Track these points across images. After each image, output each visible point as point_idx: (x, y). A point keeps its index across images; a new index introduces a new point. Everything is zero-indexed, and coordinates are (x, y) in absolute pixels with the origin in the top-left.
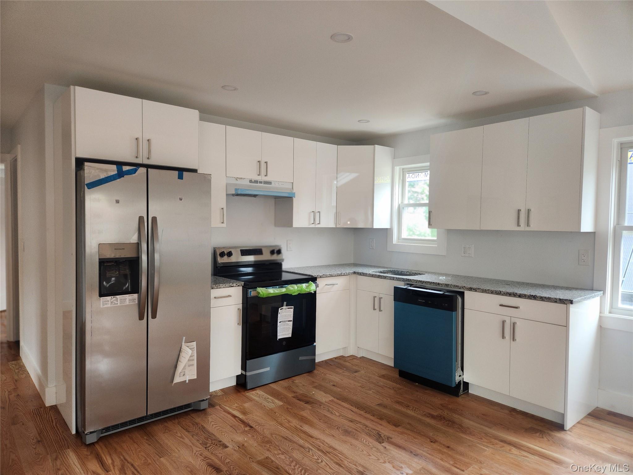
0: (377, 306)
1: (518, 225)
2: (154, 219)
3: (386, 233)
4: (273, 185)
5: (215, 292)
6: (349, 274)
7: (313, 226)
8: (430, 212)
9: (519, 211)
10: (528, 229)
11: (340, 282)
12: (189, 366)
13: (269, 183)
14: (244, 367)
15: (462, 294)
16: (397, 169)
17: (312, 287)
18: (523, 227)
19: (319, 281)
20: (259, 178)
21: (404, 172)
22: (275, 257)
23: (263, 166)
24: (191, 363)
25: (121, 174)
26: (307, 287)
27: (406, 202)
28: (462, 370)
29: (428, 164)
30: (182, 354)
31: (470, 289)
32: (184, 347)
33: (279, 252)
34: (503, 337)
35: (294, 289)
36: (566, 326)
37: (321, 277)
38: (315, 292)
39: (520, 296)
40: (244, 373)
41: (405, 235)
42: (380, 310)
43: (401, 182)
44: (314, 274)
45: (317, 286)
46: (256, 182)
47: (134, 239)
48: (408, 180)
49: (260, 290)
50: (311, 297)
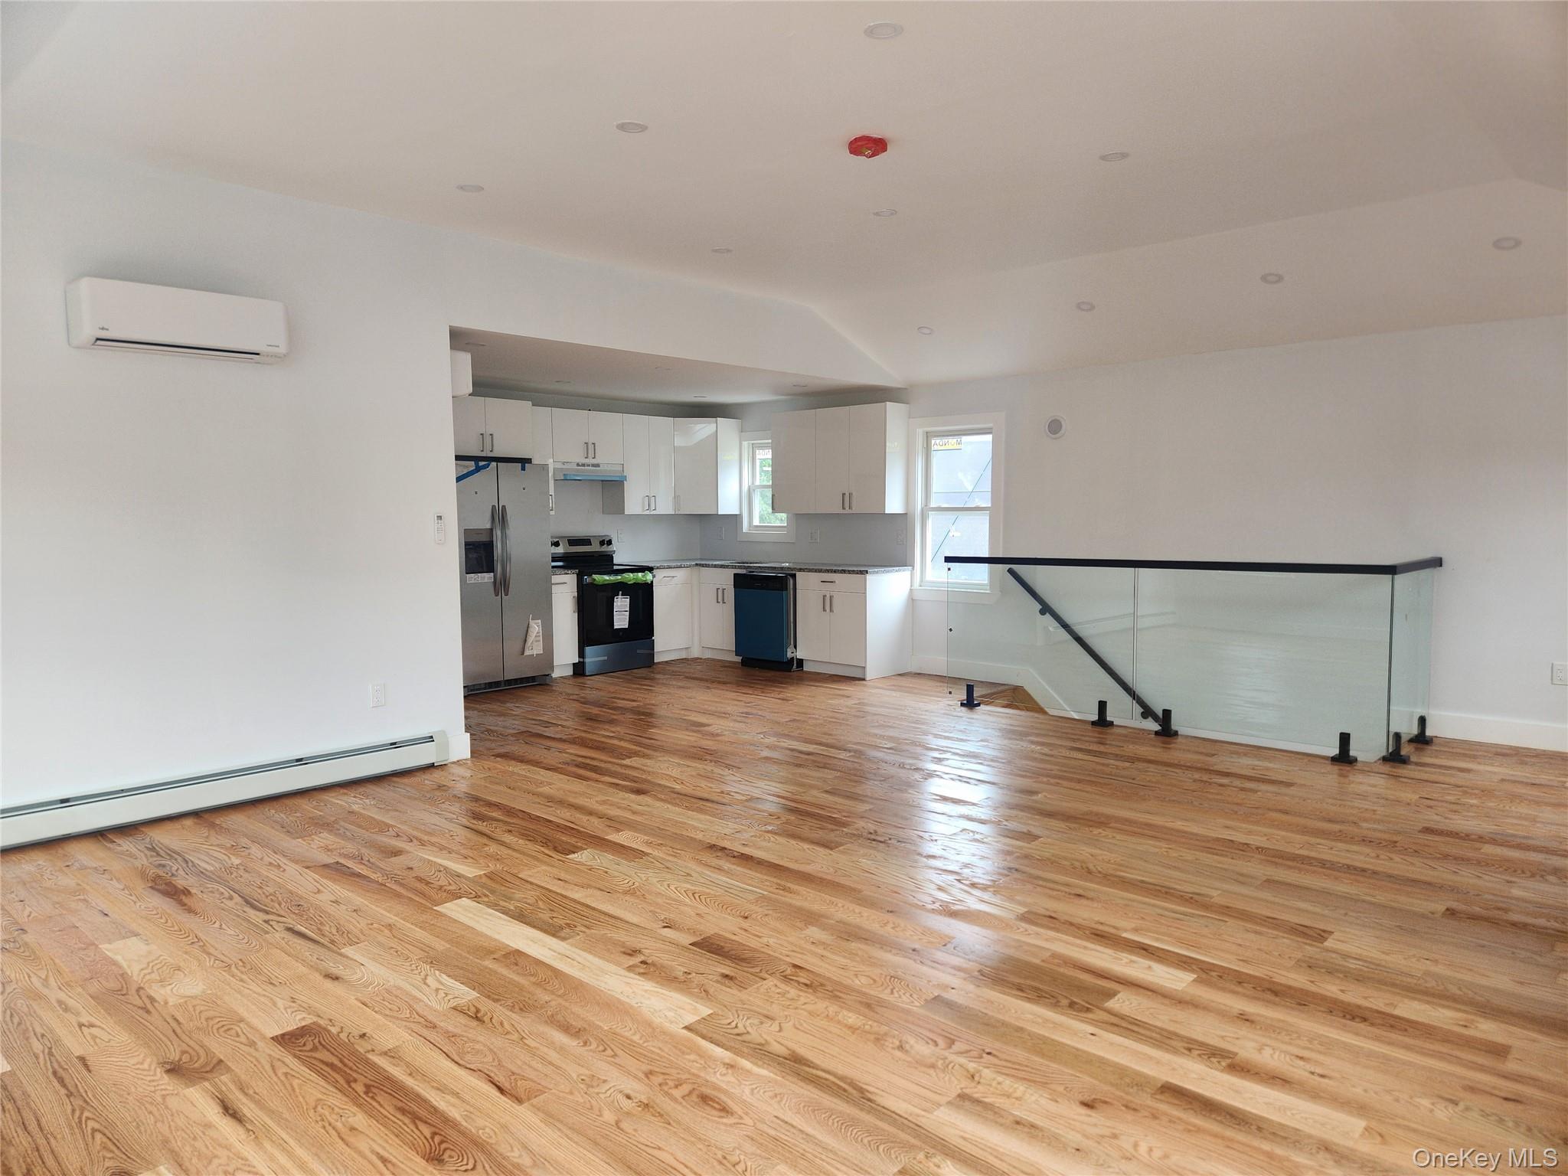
0: (720, 600)
1: (844, 508)
2: (504, 507)
3: (734, 520)
4: (601, 468)
5: (556, 579)
6: (690, 566)
7: (647, 512)
8: (773, 495)
9: (844, 494)
10: (850, 512)
11: (680, 575)
12: (537, 641)
13: (598, 465)
14: (581, 654)
15: (794, 576)
16: (745, 444)
17: (649, 577)
18: (847, 511)
19: (655, 571)
20: (587, 461)
21: (754, 447)
22: (605, 548)
23: (591, 447)
24: (538, 639)
25: (478, 469)
26: (643, 576)
27: (758, 483)
28: (795, 647)
29: (770, 441)
30: (530, 630)
31: (800, 570)
32: (532, 623)
33: (610, 542)
34: (824, 610)
35: (630, 577)
36: (865, 593)
37: (658, 568)
38: (652, 582)
39: (835, 572)
40: (581, 660)
41: (756, 522)
42: (724, 603)
43: (750, 459)
44: (650, 565)
45: (654, 576)
46: (583, 465)
47: (488, 526)
48: (758, 457)
49: (597, 577)
50: (648, 588)
